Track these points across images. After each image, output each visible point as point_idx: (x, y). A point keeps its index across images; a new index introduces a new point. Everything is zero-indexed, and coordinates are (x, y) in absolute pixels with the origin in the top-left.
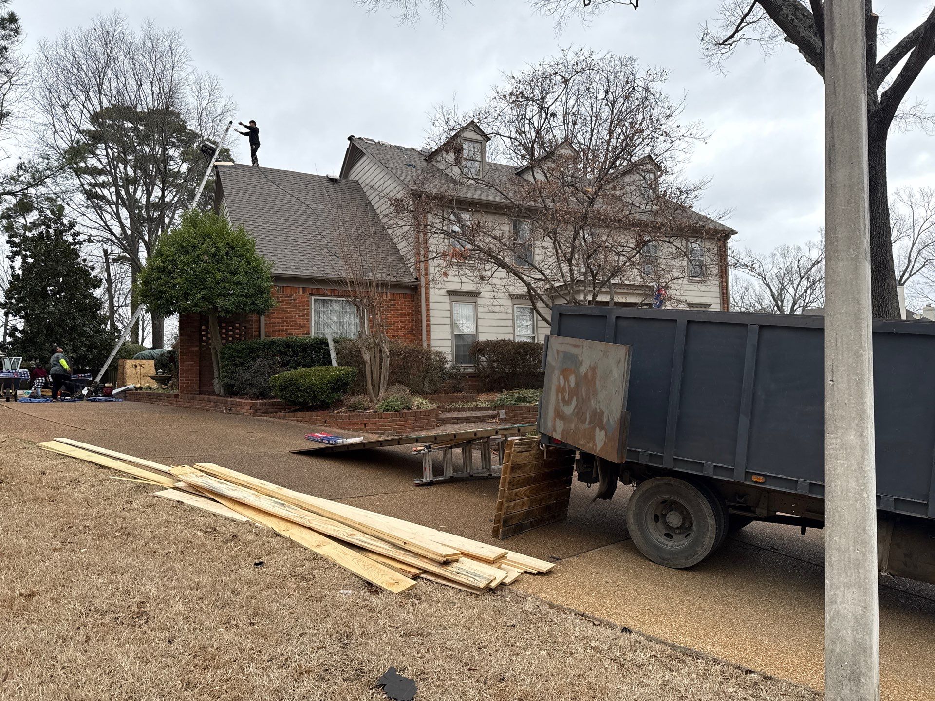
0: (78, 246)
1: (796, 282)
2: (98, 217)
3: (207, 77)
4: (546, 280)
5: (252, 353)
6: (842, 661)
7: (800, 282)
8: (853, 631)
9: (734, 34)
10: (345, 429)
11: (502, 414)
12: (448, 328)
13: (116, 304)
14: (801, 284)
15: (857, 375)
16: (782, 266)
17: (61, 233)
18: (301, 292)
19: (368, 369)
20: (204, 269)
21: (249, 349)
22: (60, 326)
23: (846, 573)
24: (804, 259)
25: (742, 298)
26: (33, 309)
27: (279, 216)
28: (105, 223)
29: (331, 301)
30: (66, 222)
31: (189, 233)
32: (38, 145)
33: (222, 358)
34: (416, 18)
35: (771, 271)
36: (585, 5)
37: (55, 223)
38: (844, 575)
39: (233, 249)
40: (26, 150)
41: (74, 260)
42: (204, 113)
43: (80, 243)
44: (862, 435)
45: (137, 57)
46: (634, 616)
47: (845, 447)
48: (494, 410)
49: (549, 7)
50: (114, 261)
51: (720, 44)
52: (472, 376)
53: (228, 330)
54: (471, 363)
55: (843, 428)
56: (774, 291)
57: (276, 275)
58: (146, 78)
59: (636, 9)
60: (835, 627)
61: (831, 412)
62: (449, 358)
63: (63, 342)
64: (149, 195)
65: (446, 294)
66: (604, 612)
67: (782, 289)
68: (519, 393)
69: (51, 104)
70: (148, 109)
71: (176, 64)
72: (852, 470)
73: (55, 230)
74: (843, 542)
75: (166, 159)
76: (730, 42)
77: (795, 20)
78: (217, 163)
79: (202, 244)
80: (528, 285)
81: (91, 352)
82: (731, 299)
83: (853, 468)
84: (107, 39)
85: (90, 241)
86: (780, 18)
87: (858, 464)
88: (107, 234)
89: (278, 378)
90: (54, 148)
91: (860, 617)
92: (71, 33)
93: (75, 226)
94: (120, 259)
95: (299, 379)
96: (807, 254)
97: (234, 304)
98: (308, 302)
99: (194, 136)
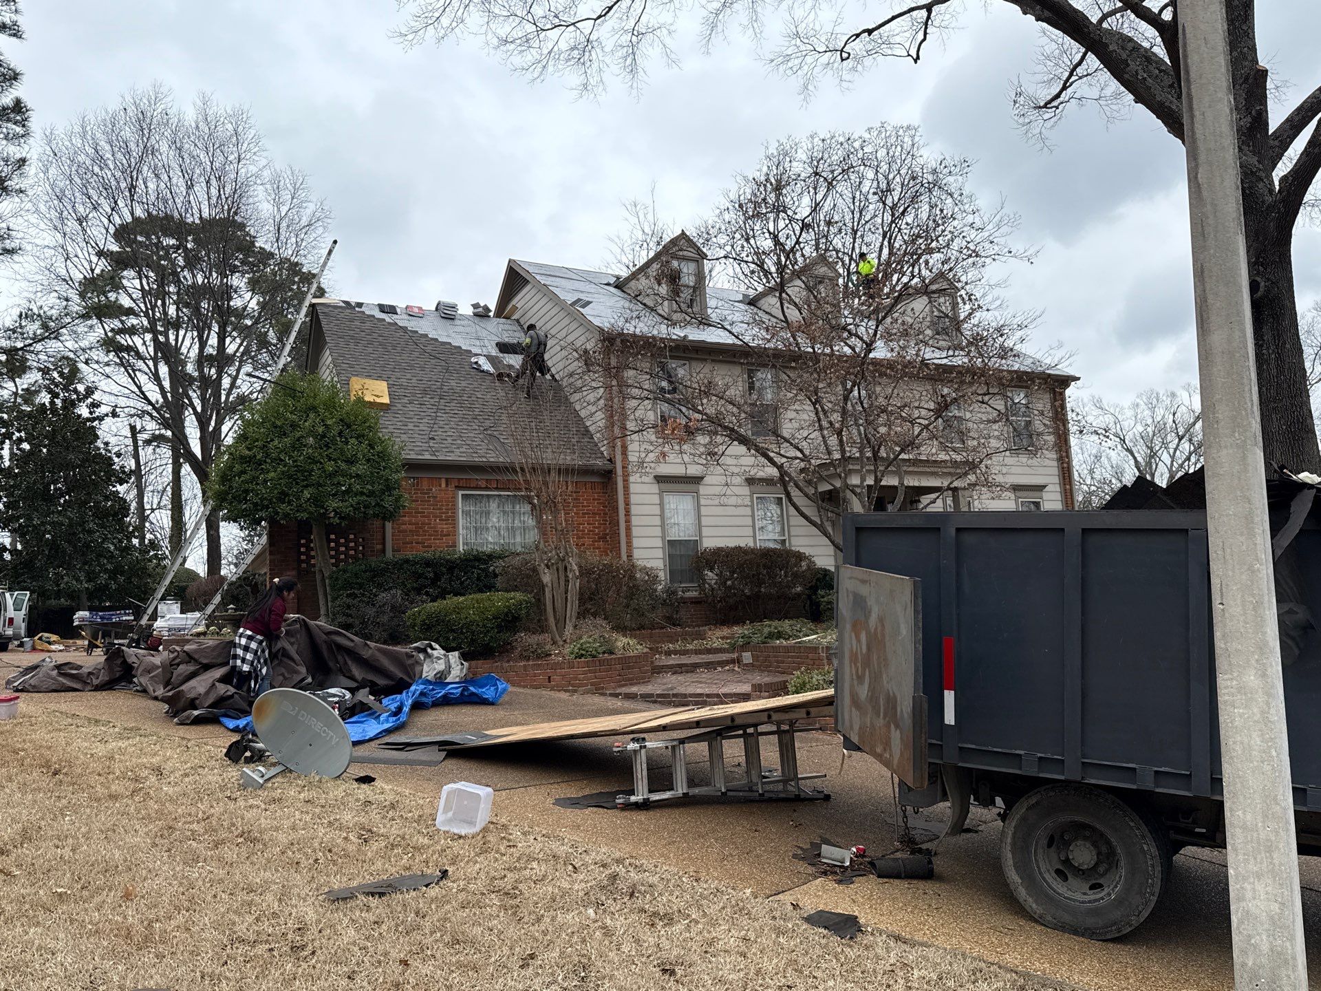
0: (97, 422)
1: (1172, 446)
2: (130, 380)
3: (289, 173)
4: (805, 458)
5: (378, 576)
6: (1257, 977)
7: (1178, 445)
8: (1269, 936)
9: (1061, 92)
10: (520, 686)
11: (747, 657)
12: (658, 532)
13: (147, 506)
14: (1180, 448)
15: (1253, 595)
16: (1149, 421)
17: (73, 404)
18: (443, 485)
19: (548, 595)
20: (309, 458)
21: (374, 571)
22: (69, 542)
23: (1255, 859)
24: (1183, 409)
25: (1091, 472)
26: (29, 518)
27: (409, 376)
28: (139, 388)
29: (488, 496)
30: (81, 388)
31: (286, 406)
32: (41, 277)
33: (333, 587)
34: (601, 88)
35: (1132, 430)
36: (842, 60)
37: (66, 389)
38: (1252, 861)
39: (349, 426)
40: (24, 284)
41: (91, 443)
42: (284, 225)
43: (101, 419)
44: (1264, 675)
45: (186, 146)
46: (969, 937)
47: (1243, 691)
48: (733, 652)
49: (790, 64)
50: (148, 442)
51: (1040, 107)
52: (696, 602)
53: (338, 545)
54: (692, 581)
55: (1239, 666)
56: (1139, 459)
57: (410, 462)
58: (200, 175)
59: (916, 62)
60: (1245, 932)
61: (1223, 646)
62: (662, 575)
63: (75, 565)
64: (203, 345)
65: (655, 482)
66: (928, 932)
67: (1151, 457)
68: (770, 626)
69: (61, 218)
70: (201, 218)
71: (243, 156)
72: (1255, 721)
73: (64, 401)
74: (1249, 817)
75: (227, 292)
76: (1055, 103)
77: (1149, 79)
78: (315, 301)
79: (305, 421)
80: (780, 467)
81: (115, 579)
82: (1076, 474)
83: (1256, 718)
84: (143, 123)
85: (114, 415)
86: (1126, 76)
87: (1263, 712)
88: (141, 405)
89: (419, 612)
90: (65, 280)
91: (1276, 917)
92: (91, 117)
93: (93, 393)
94: (156, 439)
95: (451, 614)
96: (1187, 403)
97: (352, 506)
98: (454, 497)
99: (266, 256)
